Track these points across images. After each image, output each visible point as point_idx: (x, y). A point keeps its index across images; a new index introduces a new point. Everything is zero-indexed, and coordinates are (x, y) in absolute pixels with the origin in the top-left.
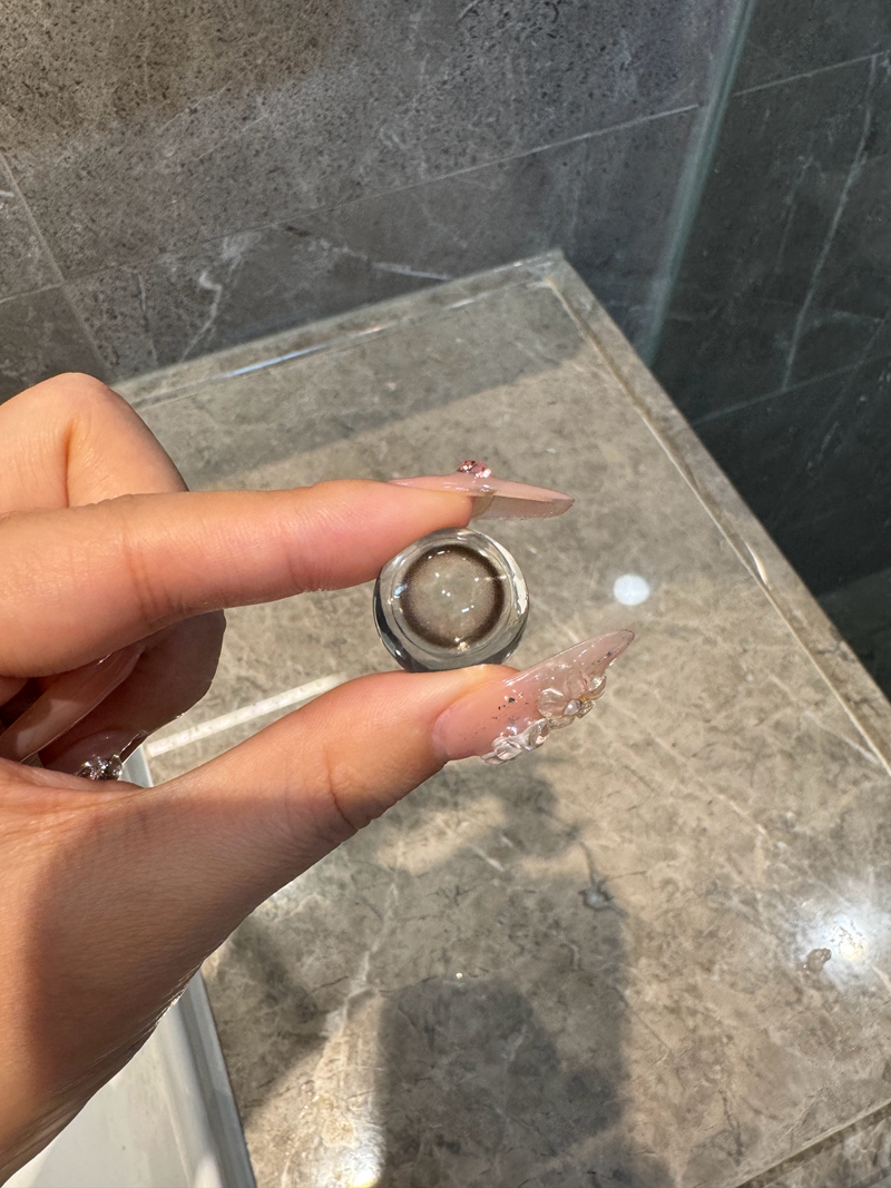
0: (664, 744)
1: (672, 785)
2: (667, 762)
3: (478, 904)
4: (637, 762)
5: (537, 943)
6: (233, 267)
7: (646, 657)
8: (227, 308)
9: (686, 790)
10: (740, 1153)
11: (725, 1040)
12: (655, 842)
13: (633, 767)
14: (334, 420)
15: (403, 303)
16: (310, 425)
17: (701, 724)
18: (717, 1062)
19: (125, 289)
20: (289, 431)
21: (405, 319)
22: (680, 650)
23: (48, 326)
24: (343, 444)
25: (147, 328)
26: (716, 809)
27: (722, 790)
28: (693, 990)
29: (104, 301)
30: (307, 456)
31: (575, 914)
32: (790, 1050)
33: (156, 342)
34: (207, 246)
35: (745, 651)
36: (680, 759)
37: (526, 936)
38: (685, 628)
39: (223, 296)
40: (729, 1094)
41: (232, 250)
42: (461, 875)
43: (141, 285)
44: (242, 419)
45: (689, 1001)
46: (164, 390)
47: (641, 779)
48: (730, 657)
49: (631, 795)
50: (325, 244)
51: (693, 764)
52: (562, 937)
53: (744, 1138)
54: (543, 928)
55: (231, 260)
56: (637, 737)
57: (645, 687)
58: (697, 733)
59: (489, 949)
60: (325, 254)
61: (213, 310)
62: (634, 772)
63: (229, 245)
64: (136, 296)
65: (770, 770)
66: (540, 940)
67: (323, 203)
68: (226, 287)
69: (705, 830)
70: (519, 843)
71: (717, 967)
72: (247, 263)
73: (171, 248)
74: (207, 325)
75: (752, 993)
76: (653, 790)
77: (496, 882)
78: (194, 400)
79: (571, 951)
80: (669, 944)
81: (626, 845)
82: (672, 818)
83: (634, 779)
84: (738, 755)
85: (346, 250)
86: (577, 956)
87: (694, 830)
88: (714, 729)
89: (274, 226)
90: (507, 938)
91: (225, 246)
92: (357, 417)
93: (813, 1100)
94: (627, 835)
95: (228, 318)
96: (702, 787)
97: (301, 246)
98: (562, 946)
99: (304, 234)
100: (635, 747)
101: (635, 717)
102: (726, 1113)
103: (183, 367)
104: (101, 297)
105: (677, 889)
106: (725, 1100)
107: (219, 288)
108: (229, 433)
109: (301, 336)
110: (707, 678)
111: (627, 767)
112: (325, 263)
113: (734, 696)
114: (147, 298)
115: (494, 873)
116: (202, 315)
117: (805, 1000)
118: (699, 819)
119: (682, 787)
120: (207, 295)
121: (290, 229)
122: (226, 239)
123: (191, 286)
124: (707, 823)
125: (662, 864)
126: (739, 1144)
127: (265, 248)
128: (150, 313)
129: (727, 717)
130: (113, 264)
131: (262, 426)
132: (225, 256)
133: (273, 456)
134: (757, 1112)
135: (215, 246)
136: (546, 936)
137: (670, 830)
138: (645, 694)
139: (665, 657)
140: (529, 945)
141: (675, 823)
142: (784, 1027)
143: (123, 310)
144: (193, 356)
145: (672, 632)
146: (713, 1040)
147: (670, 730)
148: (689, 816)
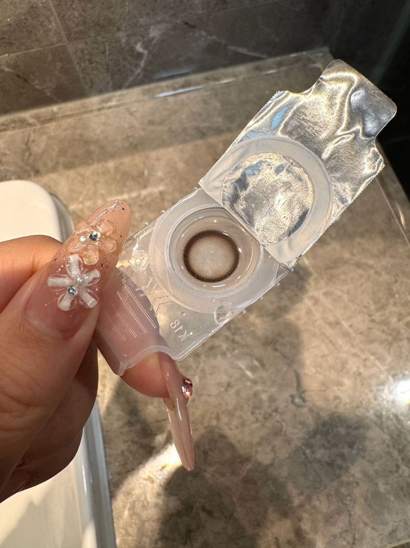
0: (345, 325)
1: (346, 348)
2: (346, 334)
3: (238, 393)
4: (329, 331)
5: (265, 418)
6: (154, 42)
7: (342, 277)
8: (149, 63)
9: (353, 351)
10: (354, 544)
11: (355, 485)
12: (333, 375)
13: (328, 334)
14: (198, 129)
15: (241, 69)
16: (184, 130)
17: (366, 318)
18: (349, 495)
19: (98, 48)
20: (173, 132)
21: (241, 78)
22: (361, 276)
23: (58, 65)
24: (200, 142)
25: (108, 70)
26: (368, 363)
27: (373, 354)
28: (342, 456)
29: (87, 55)
30: (181, 146)
31: (286, 407)
32: (388, 496)
33: (112, 77)
34: (142, 29)
35: (396, 281)
36: (353, 334)
37: (260, 414)
38: (366, 264)
39: (148, 57)
40: (353, 513)
41: (155, 33)
42: (231, 377)
43: (107, 48)
44: (151, 123)
45: (339, 462)
46: (113, 103)
47: (331, 341)
48: (388, 284)
49: (324, 349)
50: (204, 33)
51: (359, 338)
52: (278, 417)
53: (357, 536)
54: (269, 411)
55: (153, 38)
56: (331, 319)
57: (340, 293)
58: (364, 322)
59: (241, 417)
60: (203, 39)
61: (142, 63)
62: (327, 337)
63: (153, 30)
64: (104, 53)
65: (400, 347)
66: (267, 417)
67: (205, 11)
68: (150, 52)
69: (360, 374)
70: (263, 365)
71: (356, 446)
72: (162, 40)
73: (123, 29)
74: (139, 71)
75: (372, 463)
76: (336, 348)
77: (248, 384)
78: (128, 110)
79: (282, 426)
80: (332, 430)
81: (318, 375)
82: (344, 364)
83: (327, 341)
84: (384, 336)
85: (214, 37)
86: (284, 429)
87: (354, 373)
88: (373, 321)
89: (178, 21)
90: (249, 413)
91: (151, 30)
92: (209, 128)
93: (396, 524)
94: (319, 370)
95: (149, 68)
96: (363, 351)
97: (191, 34)
98: (278, 421)
99: (193, 27)
100: (330, 324)
101: (332, 308)
102: (350, 522)
103: (124, 92)
104: (86, 52)
105: (341, 402)
106: (350, 515)
107: (146, 52)
108: (143, 129)
109: (186, 81)
110: (374, 293)
111: (324, 334)
112: (202, 44)
113: (387, 305)
114: (109, 54)
115: (248, 378)
116: (137, 66)
117: (400, 471)
118: (358, 368)
119: (351, 349)
120: (139, 56)
121: (186, 23)
122: (152, 27)
123: (132, 49)
124: (362, 370)
125: (335, 388)
126: (354, 539)
127: (172, 33)
128: (110, 63)
129: (382, 316)
130: (93, 35)
131: (161, 128)
132: (151, 35)
133: (163, 144)
134: (366, 524)
135: (146, 30)
136: (270, 415)
137: (342, 370)
138: (339, 297)
139: (352, 279)
140: (260, 418)
141: (345, 368)
142: (387, 484)
143: (97, 59)
144: (130, 86)
145: (358, 265)
146: (348, 484)
147: (350, 318)
148: (353, 365)
